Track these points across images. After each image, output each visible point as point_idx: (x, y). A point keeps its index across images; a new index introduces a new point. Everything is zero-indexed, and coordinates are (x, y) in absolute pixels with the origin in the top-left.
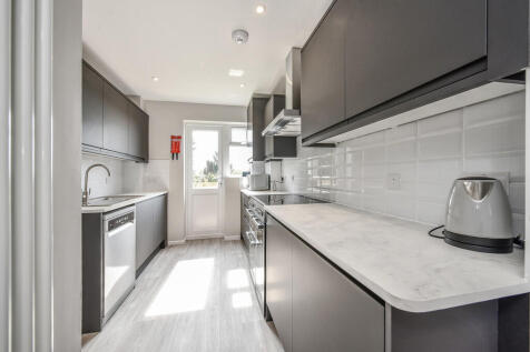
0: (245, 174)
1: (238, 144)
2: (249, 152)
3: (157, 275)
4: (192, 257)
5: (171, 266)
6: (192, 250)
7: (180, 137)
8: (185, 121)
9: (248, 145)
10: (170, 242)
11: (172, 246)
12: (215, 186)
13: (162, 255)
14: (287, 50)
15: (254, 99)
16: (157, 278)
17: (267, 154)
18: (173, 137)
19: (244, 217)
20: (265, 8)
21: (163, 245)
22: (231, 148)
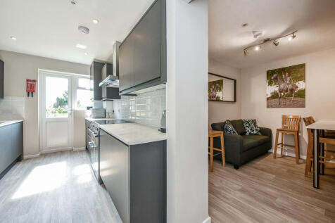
0: (88, 108)
1: (84, 89)
2: (92, 94)
3: (17, 177)
4: (47, 163)
5: (29, 170)
6: (47, 159)
7: (35, 81)
8: (39, 70)
9: (91, 90)
10: (25, 157)
11: (27, 159)
12: (66, 116)
13: (19, 166)
14: (113, 42)
15: (94, 62)
16: (19, 179)
17: (103, 96)
18: (28, 80)
19: (88, 134)
20: (98, 21)
21: (19, 159)
22: (78, 91)
